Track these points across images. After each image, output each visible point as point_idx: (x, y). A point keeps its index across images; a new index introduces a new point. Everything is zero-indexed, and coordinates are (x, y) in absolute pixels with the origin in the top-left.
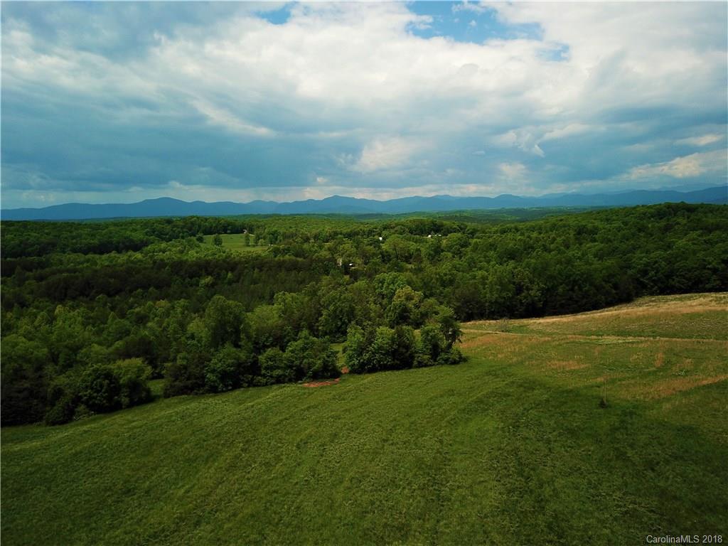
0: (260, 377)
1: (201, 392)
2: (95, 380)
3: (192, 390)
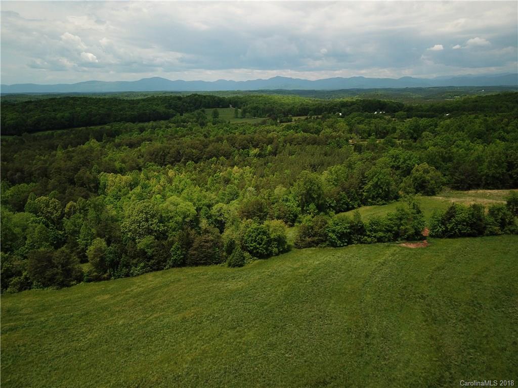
0: (365, 237)
2: (257, 236)
3: (317, 244)
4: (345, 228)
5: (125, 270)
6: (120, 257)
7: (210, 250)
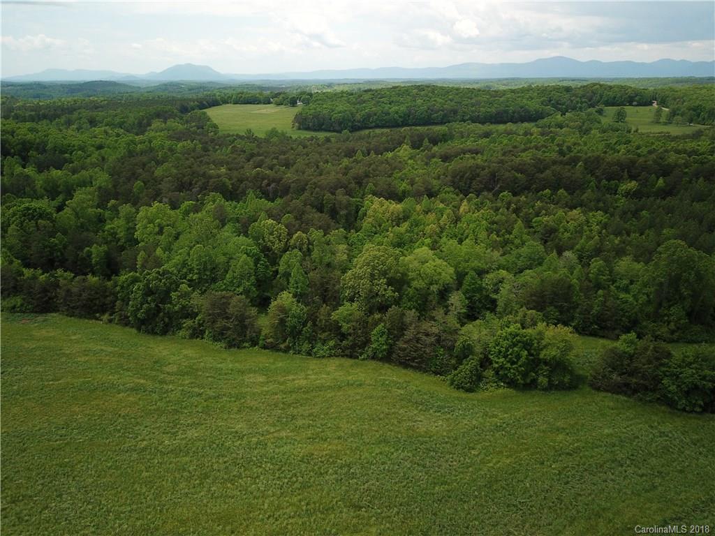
2: (510, 347)
4: (704, 378)
5: (306, 346)
6: (304, 325)
7: (428, 350)
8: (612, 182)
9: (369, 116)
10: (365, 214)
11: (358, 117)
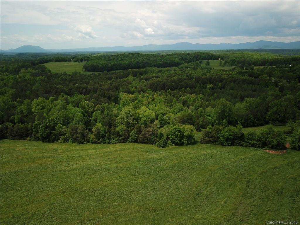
0: (244, 143)
1: (216, 144)
2: (175, 132)
3: (213, 142)
4: (230, 135)
5: (108, 140)
6: (106, 133)
7: (149, 137)
8: (205, 85)
9: (114, 65)
10: (121, 99)
11: (109, 66)
